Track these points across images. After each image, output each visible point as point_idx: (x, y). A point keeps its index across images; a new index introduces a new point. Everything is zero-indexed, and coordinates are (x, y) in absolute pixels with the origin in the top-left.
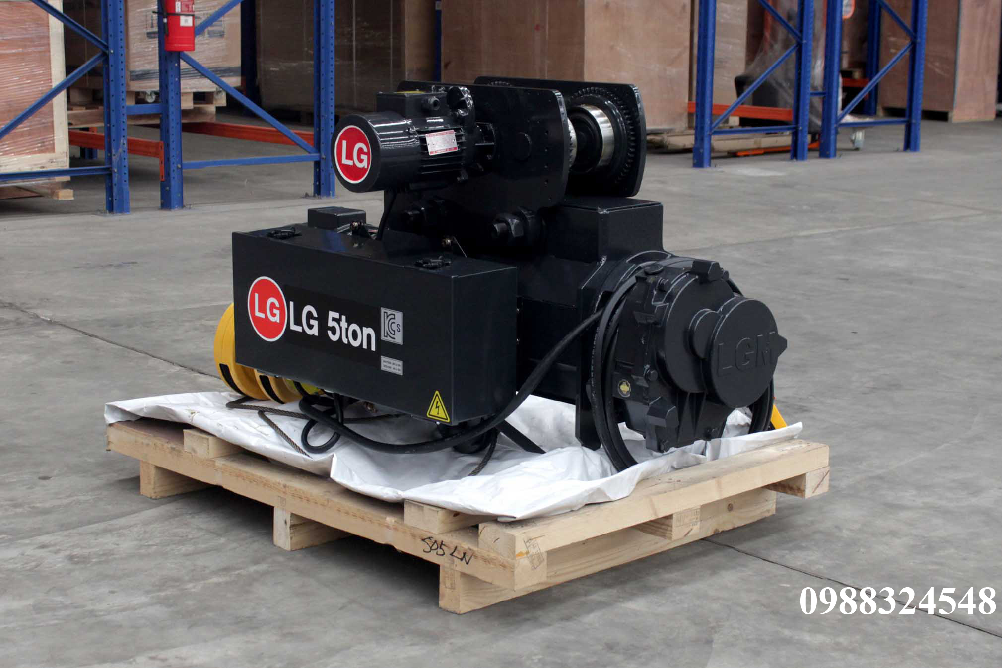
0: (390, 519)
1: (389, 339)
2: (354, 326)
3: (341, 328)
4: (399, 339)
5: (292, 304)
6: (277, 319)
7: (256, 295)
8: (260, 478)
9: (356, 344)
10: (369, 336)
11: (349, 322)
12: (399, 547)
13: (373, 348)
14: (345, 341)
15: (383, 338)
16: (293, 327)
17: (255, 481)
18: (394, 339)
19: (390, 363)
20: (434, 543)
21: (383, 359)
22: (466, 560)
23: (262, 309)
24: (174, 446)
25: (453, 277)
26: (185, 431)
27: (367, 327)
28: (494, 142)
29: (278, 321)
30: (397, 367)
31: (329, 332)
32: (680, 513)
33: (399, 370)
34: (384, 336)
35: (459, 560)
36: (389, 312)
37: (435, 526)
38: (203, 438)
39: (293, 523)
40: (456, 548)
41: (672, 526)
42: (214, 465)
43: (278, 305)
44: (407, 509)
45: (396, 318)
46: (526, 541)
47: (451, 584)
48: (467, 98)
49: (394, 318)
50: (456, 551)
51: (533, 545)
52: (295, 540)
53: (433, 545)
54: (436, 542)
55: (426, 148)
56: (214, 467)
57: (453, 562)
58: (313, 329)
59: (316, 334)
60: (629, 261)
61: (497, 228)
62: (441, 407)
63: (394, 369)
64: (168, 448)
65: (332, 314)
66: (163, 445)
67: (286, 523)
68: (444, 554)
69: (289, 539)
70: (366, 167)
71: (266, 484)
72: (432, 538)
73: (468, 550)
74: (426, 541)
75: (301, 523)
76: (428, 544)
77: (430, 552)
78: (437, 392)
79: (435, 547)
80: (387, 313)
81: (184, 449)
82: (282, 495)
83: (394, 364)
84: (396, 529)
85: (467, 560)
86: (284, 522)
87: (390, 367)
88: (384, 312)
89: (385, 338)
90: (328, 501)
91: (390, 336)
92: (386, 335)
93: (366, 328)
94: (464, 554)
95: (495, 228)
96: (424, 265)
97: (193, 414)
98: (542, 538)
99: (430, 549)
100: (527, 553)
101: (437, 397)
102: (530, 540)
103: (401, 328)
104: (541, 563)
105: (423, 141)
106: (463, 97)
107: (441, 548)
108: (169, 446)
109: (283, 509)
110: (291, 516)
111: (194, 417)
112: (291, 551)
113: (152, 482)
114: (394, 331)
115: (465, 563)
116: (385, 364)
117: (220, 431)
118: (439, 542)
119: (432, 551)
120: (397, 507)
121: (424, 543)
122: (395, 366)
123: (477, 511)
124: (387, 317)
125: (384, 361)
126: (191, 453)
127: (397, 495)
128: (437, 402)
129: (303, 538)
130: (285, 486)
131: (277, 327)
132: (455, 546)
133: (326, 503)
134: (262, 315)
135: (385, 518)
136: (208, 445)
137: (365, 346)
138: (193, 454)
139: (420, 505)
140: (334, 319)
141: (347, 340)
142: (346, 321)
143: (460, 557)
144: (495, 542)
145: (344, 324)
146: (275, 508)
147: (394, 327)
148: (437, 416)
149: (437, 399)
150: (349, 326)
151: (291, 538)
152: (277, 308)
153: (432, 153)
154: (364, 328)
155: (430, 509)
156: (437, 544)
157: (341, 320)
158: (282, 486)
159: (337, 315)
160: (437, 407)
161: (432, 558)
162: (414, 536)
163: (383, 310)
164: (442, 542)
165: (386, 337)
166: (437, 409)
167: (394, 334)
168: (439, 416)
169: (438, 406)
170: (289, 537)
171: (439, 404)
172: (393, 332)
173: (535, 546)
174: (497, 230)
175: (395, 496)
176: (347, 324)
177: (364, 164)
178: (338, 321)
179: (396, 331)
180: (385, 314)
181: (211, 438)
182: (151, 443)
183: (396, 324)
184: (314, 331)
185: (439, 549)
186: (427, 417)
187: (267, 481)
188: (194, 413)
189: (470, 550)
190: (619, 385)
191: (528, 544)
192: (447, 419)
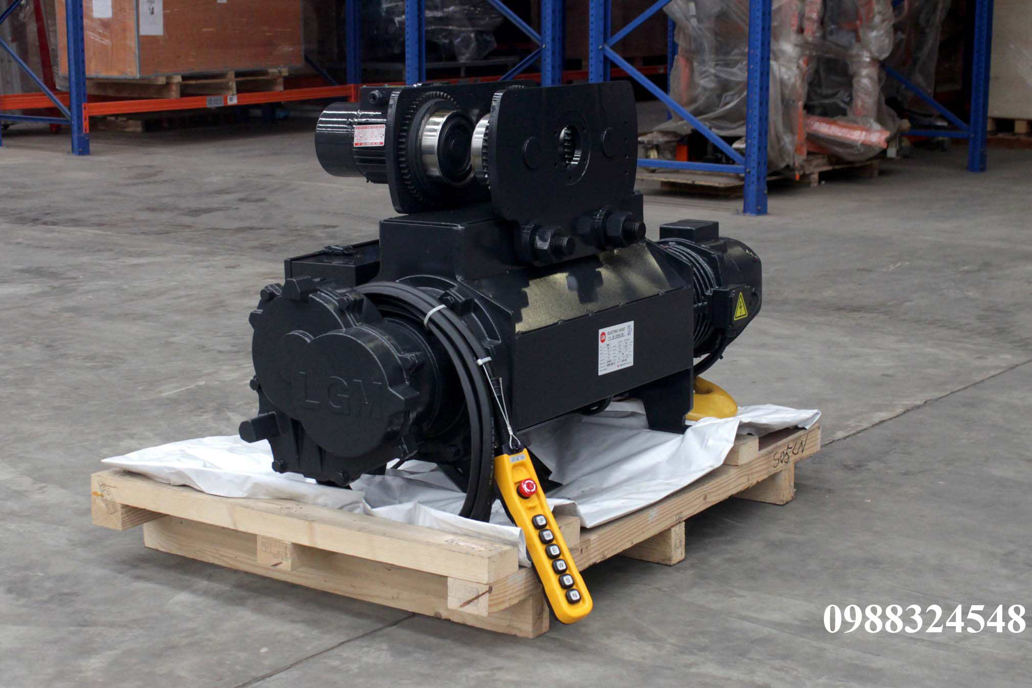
46: (101, 484)
51: (108, 491)
55: (353, 140)
98: (114, 489)
100: (102, 496)
102: (104, 485)
104: (115, 511)
153: (356, 144)
173: (109, 493)
191: (102, 487)
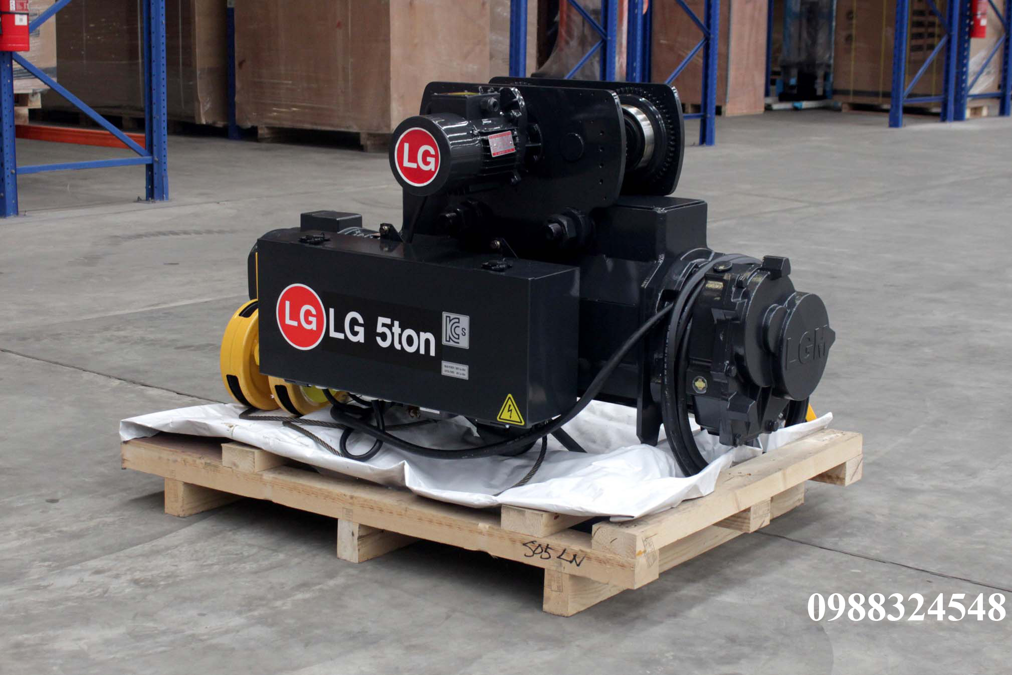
0: (484, 526)
1: (451, 344)
2: (409, 332)
3: (393, 334)
4: (464, 343)
5: (332, 311)
6: (314, 327)
7: (288, 303)
8: (320, 489)
9: (411, 350)
10: (427, 342)
11: (403, 327)
12: (494, 553)
13: (433, 353)
14: (398, 347)
15: (444, 342)
16: (333, 334)
17: (313, 493)
18: (458, 343)
19: (452, 367)
20: (538, 547)
21: (444, 364)
22: (576, 562)
23: (295, 316)
24: (208, 461)
25: (530, 279)
26: (222, 445)
27: (425, 332)
28: (540, 142)
29: (315, 329)
30: (462, 372)
31: (379, 339)
32: (756, 505)
33: (464, 375)
34: (446, 341)
35: (569, 563)
36: (452, 316)
37: (539, 531)
38: (247, 452)
39: (360, 535)
40: (564, 551)
41: (749, 519)
42: (261, 478)
43: (314, 312)
44: (504, 515)
45: (460, 322)
46: (644, 539)
47: (558, 587)
48: (519, 99)
49: (459, 322)
50: (565, 554)
52: (362, 551)
53: (536, 549)
54: (540, 545)
55: (489, 150)
56: (261, 481)
57: (561, 564)
58: (358, 336)
59: (362, 341)
60: (683, 259)
61: (552, 228)
62: (514, 410)
63: (457, 373)
64: (202, 463)
65: (381, 320)
66: (195, 461)
67: (353, 534)
68: (550, 557)
69: (357, 551)
70: (433, 170)
71: (328, 496)
72: (535, 541)
73: (580, 552)
74: (528, 545)
75: (369, 534)
76: (530, 548)
77: (533, 556)
78: (510, 395)
79: (539, 550)
80: (449, 317)
81: (222, 464)
82: (348, 506)
83: (457, 368)
84: (490, 535)
85: (578, 563)
86: (351, 534)
87: (452, 372)
88: (447, 317)
89: (447, 343)
90: (406, 511)
91: (452, 340)
92: (448, 339)
93: (423, 333)
94: (575, 556)
95: (550, 228)
96: (493, 268)
97: (232, 428)
98: (655, 537)
99: (531, 553)
100: (645, 551)
101: (510, 400)
102: (647, 538)
103: (467, 332)
104: (654, 561)
105: (486, 142)
106: (515, 98)
107: (546, 552)
108: (203, 461)
109: (349, 521)
110: (359, 528)
111: (234, 431)
112: (359, 563)
113: (180, 499)
114: (458, 335)
115: (576, 565)
116: (446, 369)
117: (266, 444)
118: (544, 546)
119: (535, 555)
120: (492, 513)
121: (526, 547)
122: (459, 371)
123: (587, 512)
124: (450, 321)
125: (445, 366)
126: (231, 468)
127: (492, 501)
128: (510, 406)
129: (370, 549)
130: (352, 497)
131: (313, 335)
132: (564, 549)
133: (403, 512)
134: (295, 324)
135: (478, 524)
136: (254, 459)
137: (422, 351)
138: (234, 468)
139: (521, 509)
140: (384, 325)
141: (400, 346)
142: (400, 327)
143: (569, 560)
144: (612, 542)
145: (397, 329)
146: (339, 520)
147: (459, 331)
148: (509, 418)
149: (510, 402)
150: (402, 331)
151: (359, 550)
152: (313, 316)
153: (494, 154)
154: (422, 334)
155: (533, 513)
156: (542, 548)
157: (393, 326)
158: (348, 497)
159: (388, 321)
160: (509, 411)
161: (535, 561)
162: (513, 541)
163: (445, 314)
164: (548, 545)
165: (449, 341)
166: (510, 412)
167: (458, 339)
168: (512, 419)
169: (510, 409)
170: (357, 549)
171: (512, 407)
172: (457, 337)
173: (650, 544)
174: (553, 231)
175: (489, 502)
176: (400, 329)
177: (432, 167)
178: (390, 327)
179: (461, 335)
180: (448, 319)
181: (256, 451)
182: (179, 460)
183: (460, 328)
184: (360, 338)
185: (543, 552)
186: (498, 421)
187: (329, 492)
188: (232, 426)
189: (582, 551)
190: (693, 382)
191: (645, 543)
192: (521, 422)
